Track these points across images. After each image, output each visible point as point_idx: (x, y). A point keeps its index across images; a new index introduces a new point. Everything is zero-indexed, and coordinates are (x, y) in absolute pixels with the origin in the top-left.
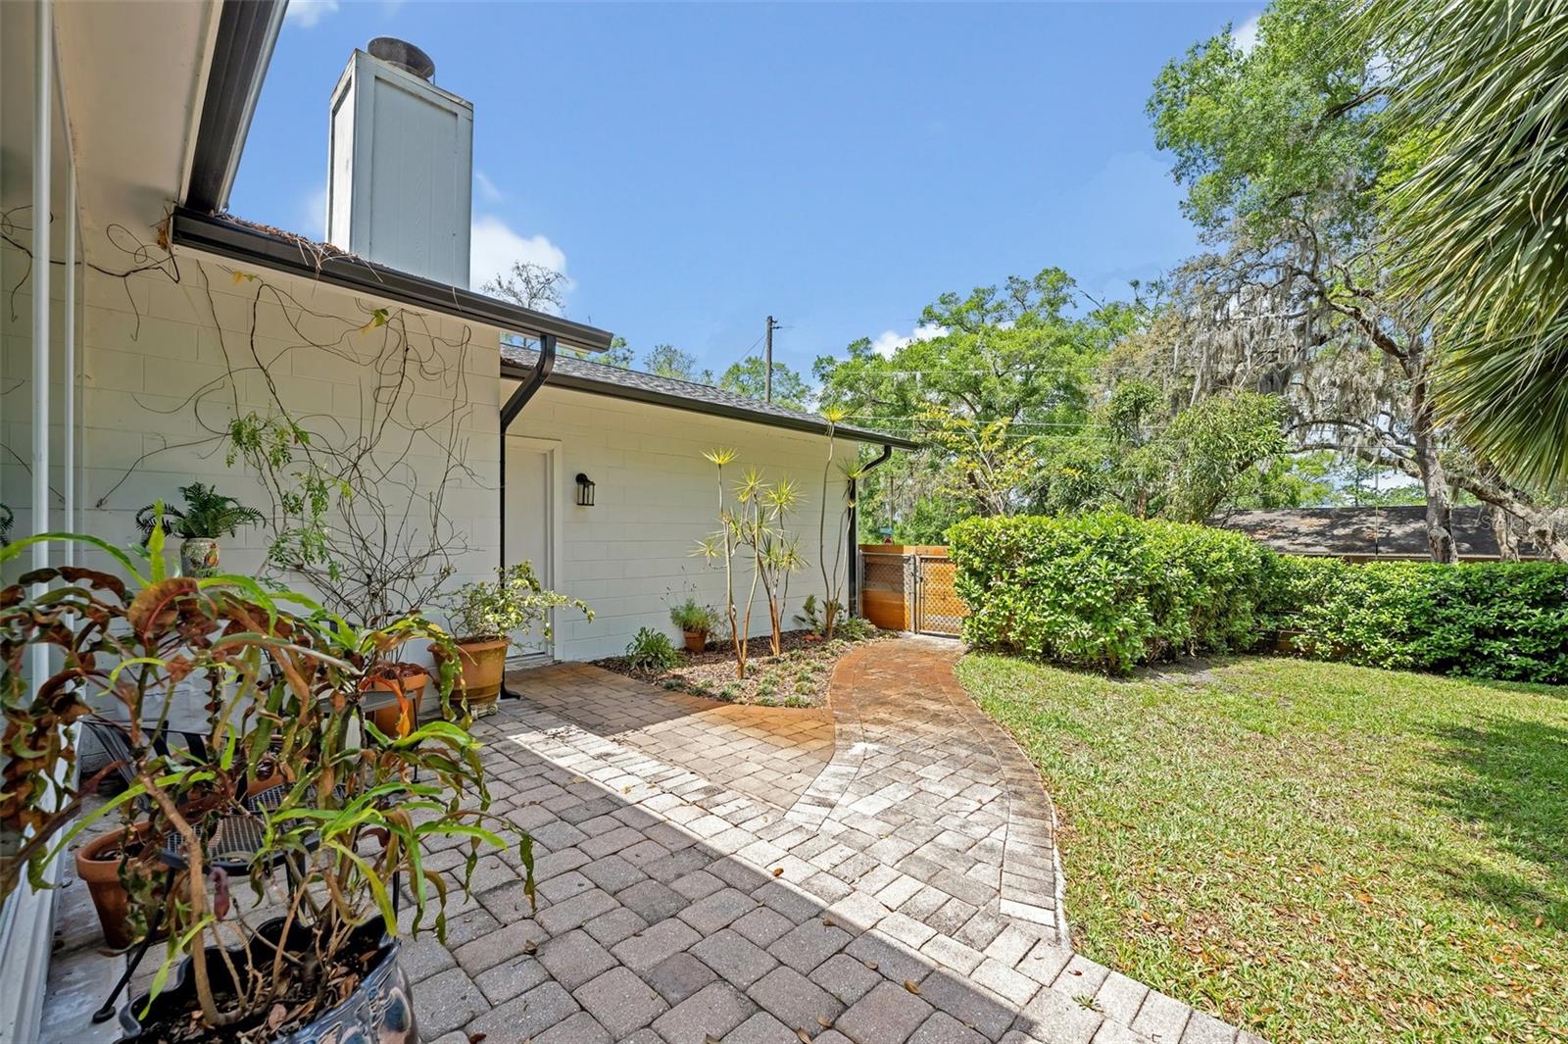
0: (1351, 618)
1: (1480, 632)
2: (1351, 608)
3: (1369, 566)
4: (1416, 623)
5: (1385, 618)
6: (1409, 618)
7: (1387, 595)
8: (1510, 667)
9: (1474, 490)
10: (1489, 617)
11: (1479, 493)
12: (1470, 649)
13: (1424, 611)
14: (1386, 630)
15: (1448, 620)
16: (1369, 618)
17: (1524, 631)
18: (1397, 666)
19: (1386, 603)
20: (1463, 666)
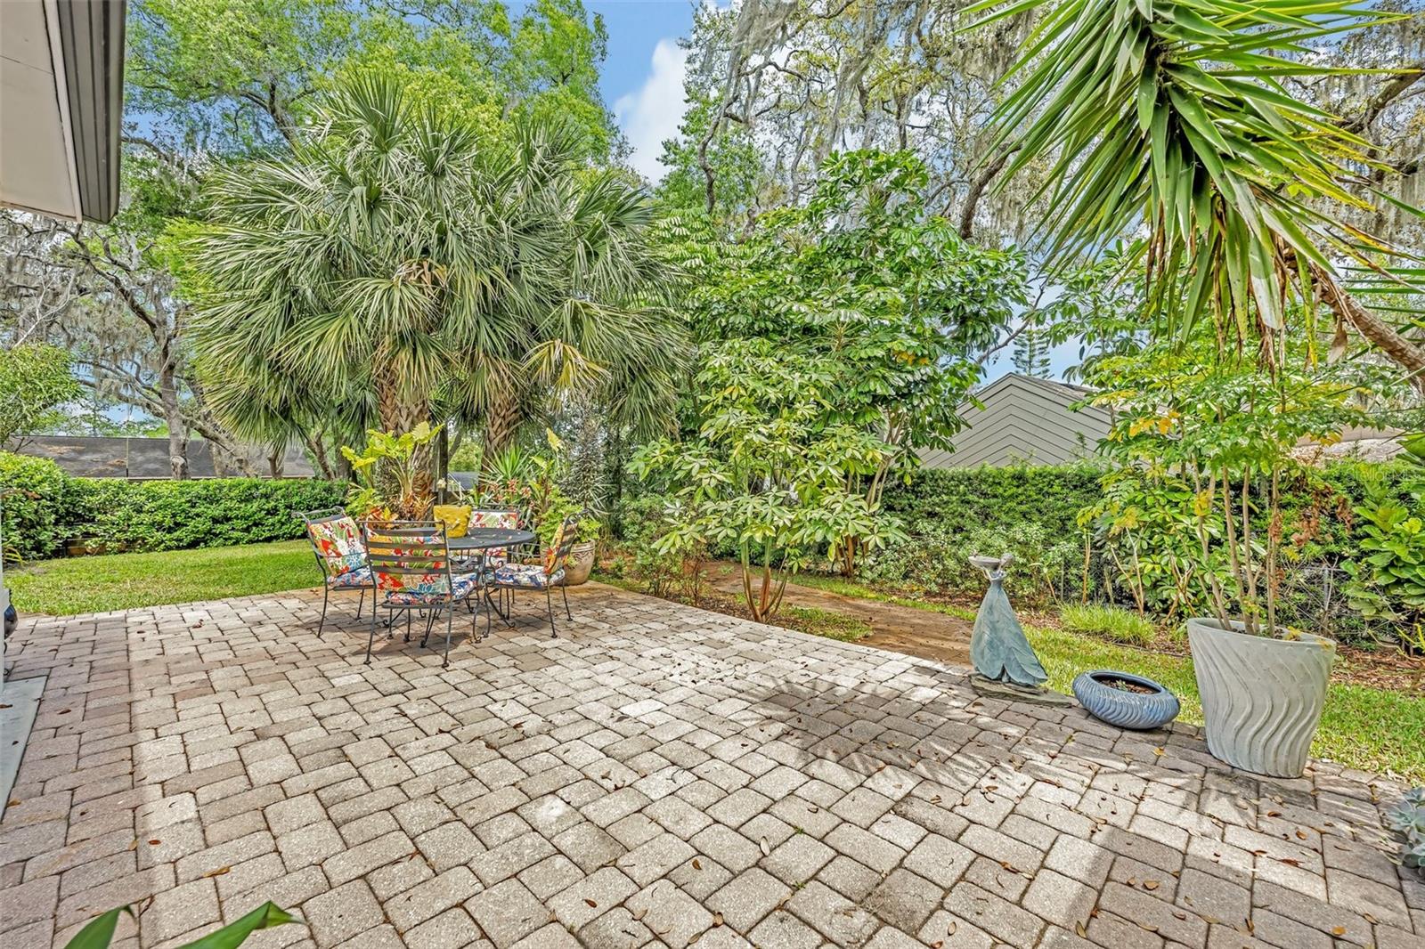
0: (135, 520)
1: (215, 521)
2: (134, 514)
3: (146, 484)
4: (179, 519)
5: (159, 518)
6: (174, 516)
7: (160, 502)
8: (230, 539)
9: (200, 430)
10: (217, 511)
11: (202, 432)
12: (210, 532)
13: (183, 511)
14: (159, 526)
15: (198, 515)
16: (146, 518)
17: (237, 518)
18: (168, 548)
19: (160, 508)
20: (206, 543)
